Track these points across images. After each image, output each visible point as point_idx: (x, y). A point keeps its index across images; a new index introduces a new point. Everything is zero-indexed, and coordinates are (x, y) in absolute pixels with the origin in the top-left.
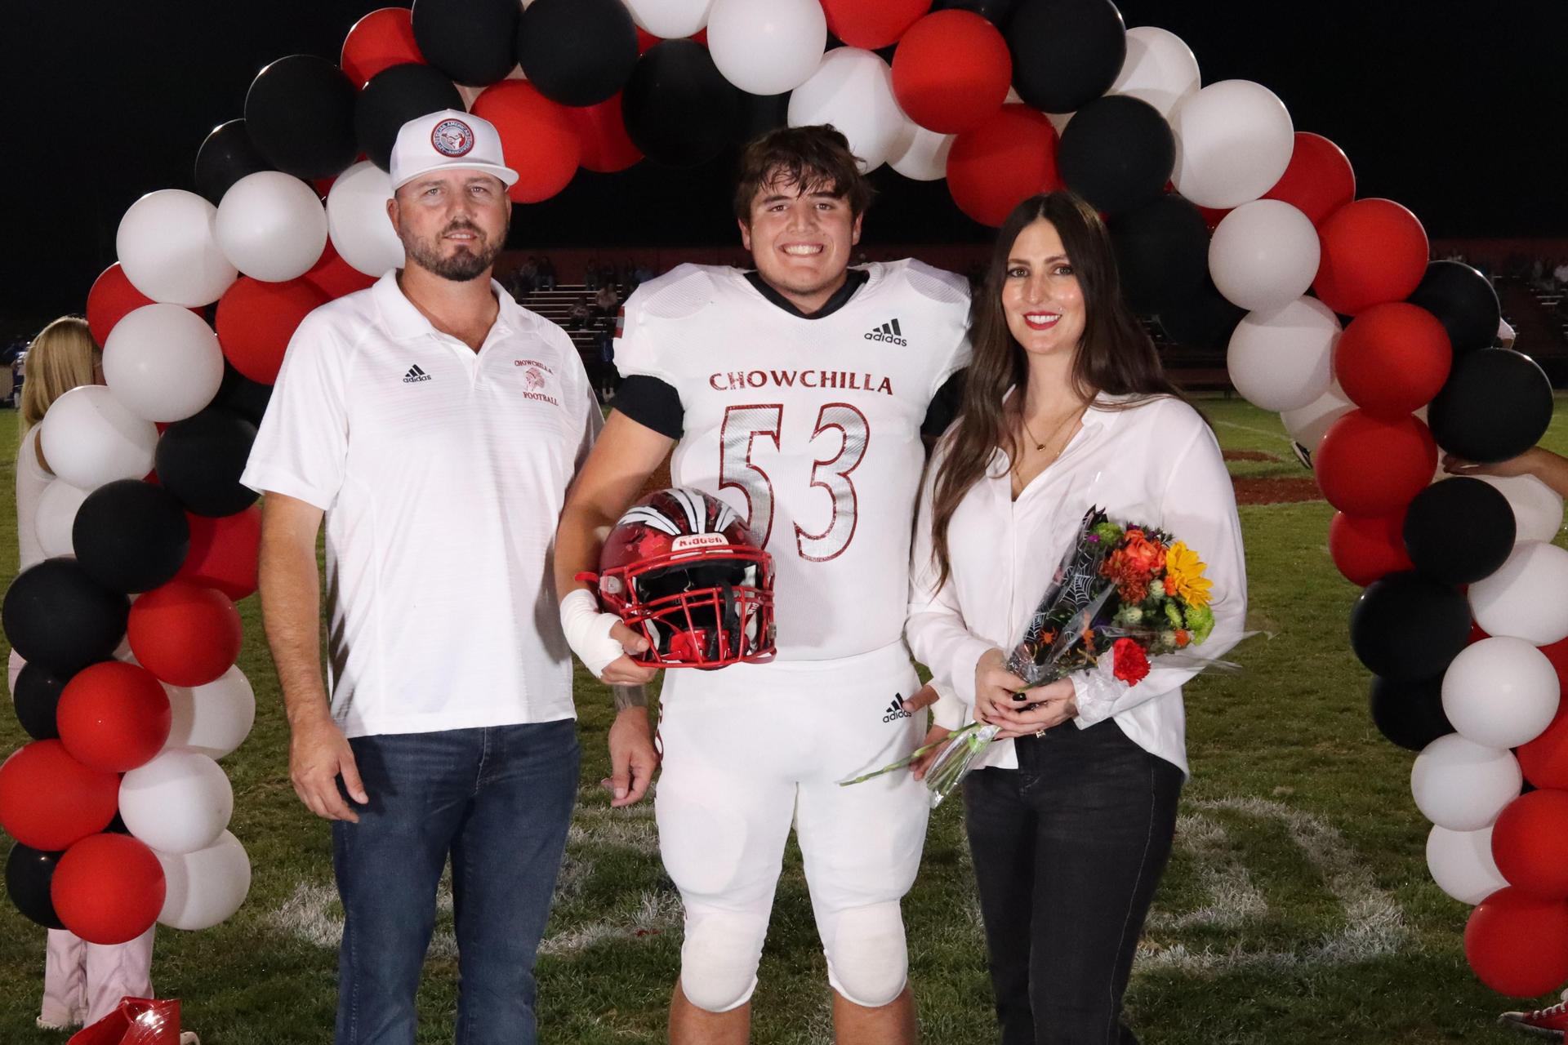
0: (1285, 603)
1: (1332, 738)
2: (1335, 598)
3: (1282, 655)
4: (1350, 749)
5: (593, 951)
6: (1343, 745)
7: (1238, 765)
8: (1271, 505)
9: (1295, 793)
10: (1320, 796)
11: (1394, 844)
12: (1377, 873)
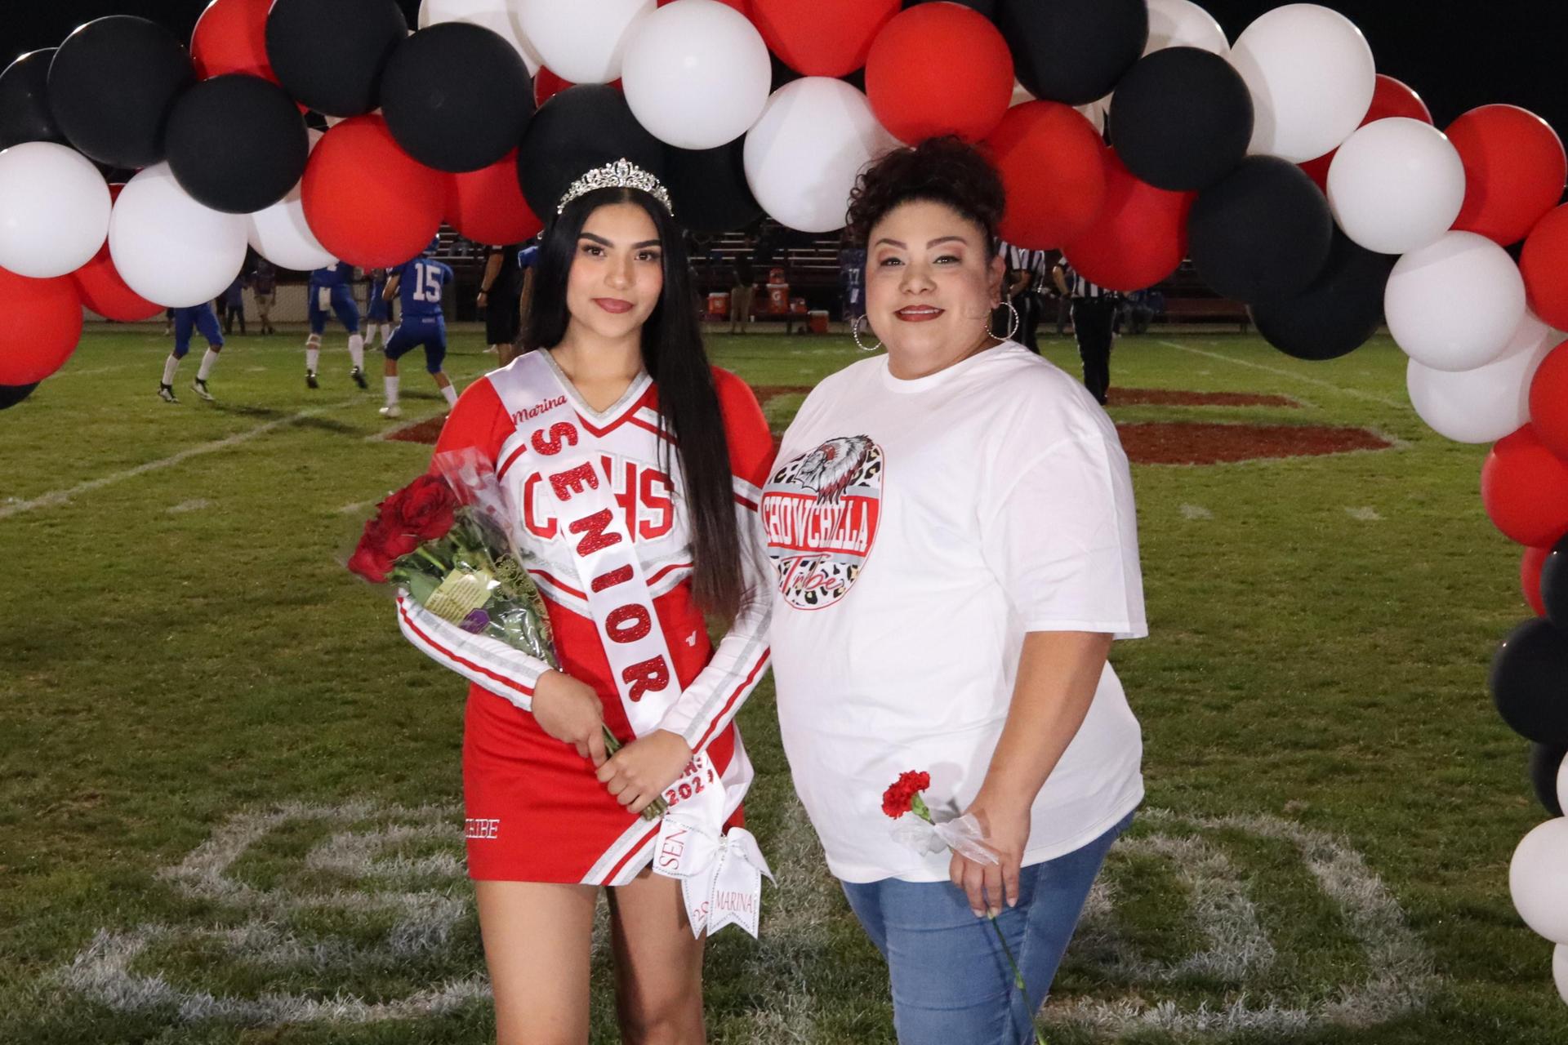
0: (1303, 576)
2: (1361, 569)
3: (1299, 638)
4: (1376, 753)
5: (457, 1015)
6: (1367, 748)
7: (1245, 773)
8: (1290, 458)
9: (1310, 809)
10: (1340, 812)
11: (1426, 872)
12: (1405, 908)
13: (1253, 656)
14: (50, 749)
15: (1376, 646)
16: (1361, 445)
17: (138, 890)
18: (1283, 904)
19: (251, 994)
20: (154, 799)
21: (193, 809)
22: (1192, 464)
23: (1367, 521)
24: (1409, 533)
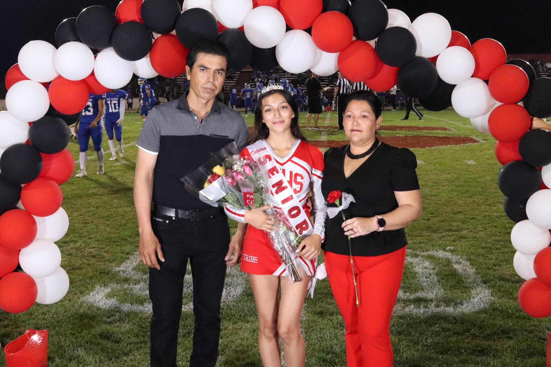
0: (452, 181)
1: (468, 229)
2: (470, 178)
3: (451, 199)
4: (474, 233)
6: (471, 231)
7: (434, 239)
8: (448, 146)
9: (454, 249)
10: (463, 250)
11: (489, 267)
12: (482, 278)
13: (437, 204)
14: (81, 234)
15: (474, 201)
16: (470, 142)
17: (108, 274)
18: (446, 276)
19: (142, 303)
20: (112, 248)
21: (123, 251)
22: (418, 148)
23: (471, 164)
24: (484, 168)
